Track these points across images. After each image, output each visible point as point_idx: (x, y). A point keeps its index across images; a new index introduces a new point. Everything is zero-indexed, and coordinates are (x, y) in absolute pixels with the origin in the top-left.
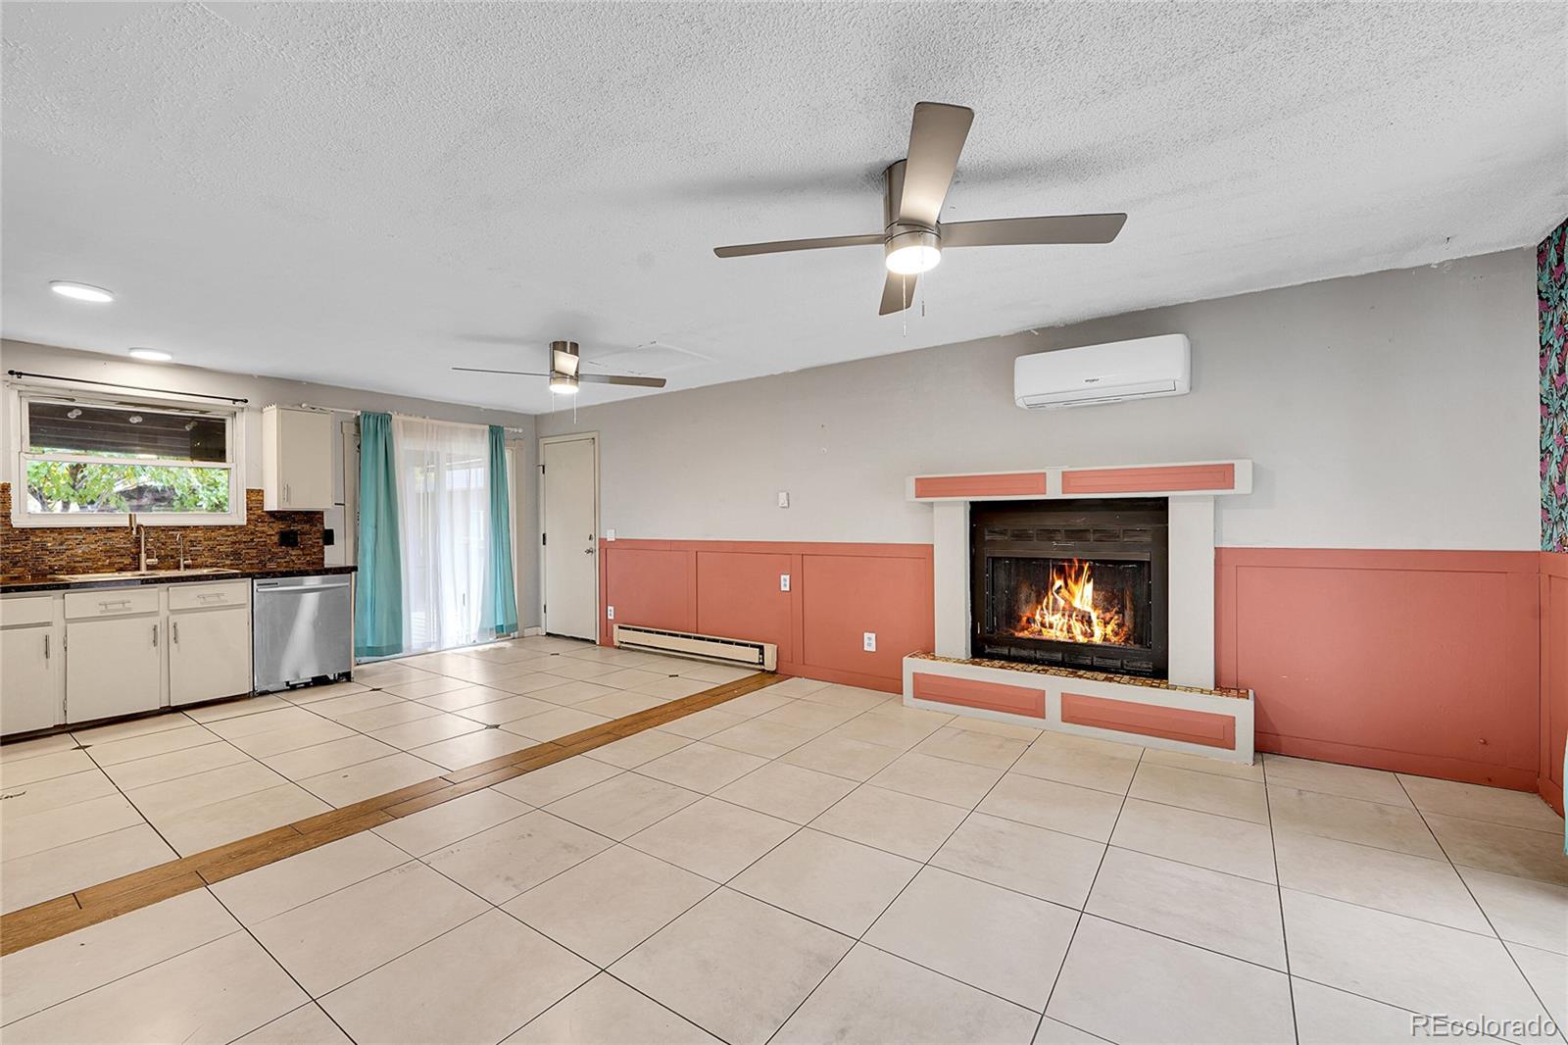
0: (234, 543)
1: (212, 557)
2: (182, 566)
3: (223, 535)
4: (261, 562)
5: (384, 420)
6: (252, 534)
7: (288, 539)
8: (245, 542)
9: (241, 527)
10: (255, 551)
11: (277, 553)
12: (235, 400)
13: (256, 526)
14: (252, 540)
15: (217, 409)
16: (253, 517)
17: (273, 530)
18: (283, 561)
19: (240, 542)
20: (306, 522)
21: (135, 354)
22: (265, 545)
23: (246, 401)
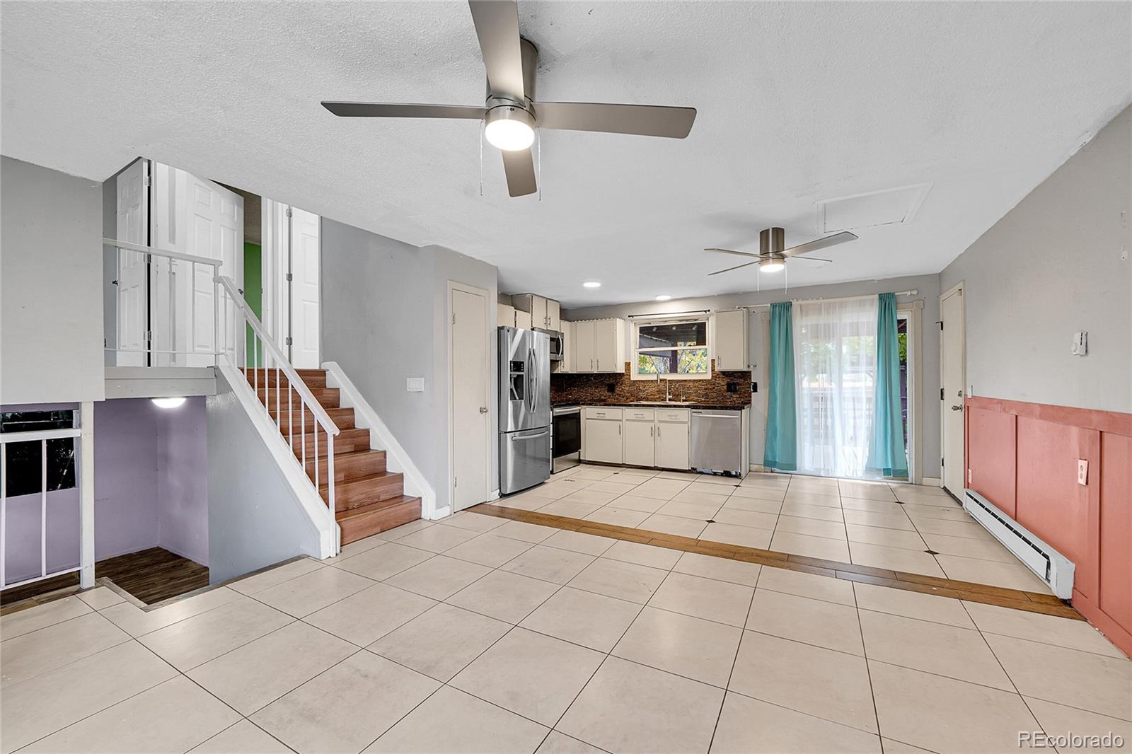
0: (705, 389)
1: (696, 396)
2: (681, 400)
3: (701, 385)
4: (718, 400)
5: (787, 306)
6: (714, 384)
7: (731, 388)
8: (710, 389)
9: (709, 380)
10: (715, 394)
11: (726, 396)
12: (705, 311)
13: (716, 380)
14: (714, 388)
15: (701, 318)
16: (714, 375)
17: (723, 383)
18: (728, 400)
19: (708, 389)
20: (741, 378)
21: (659, 298)
22: (720, 391)
23: (709, 311)
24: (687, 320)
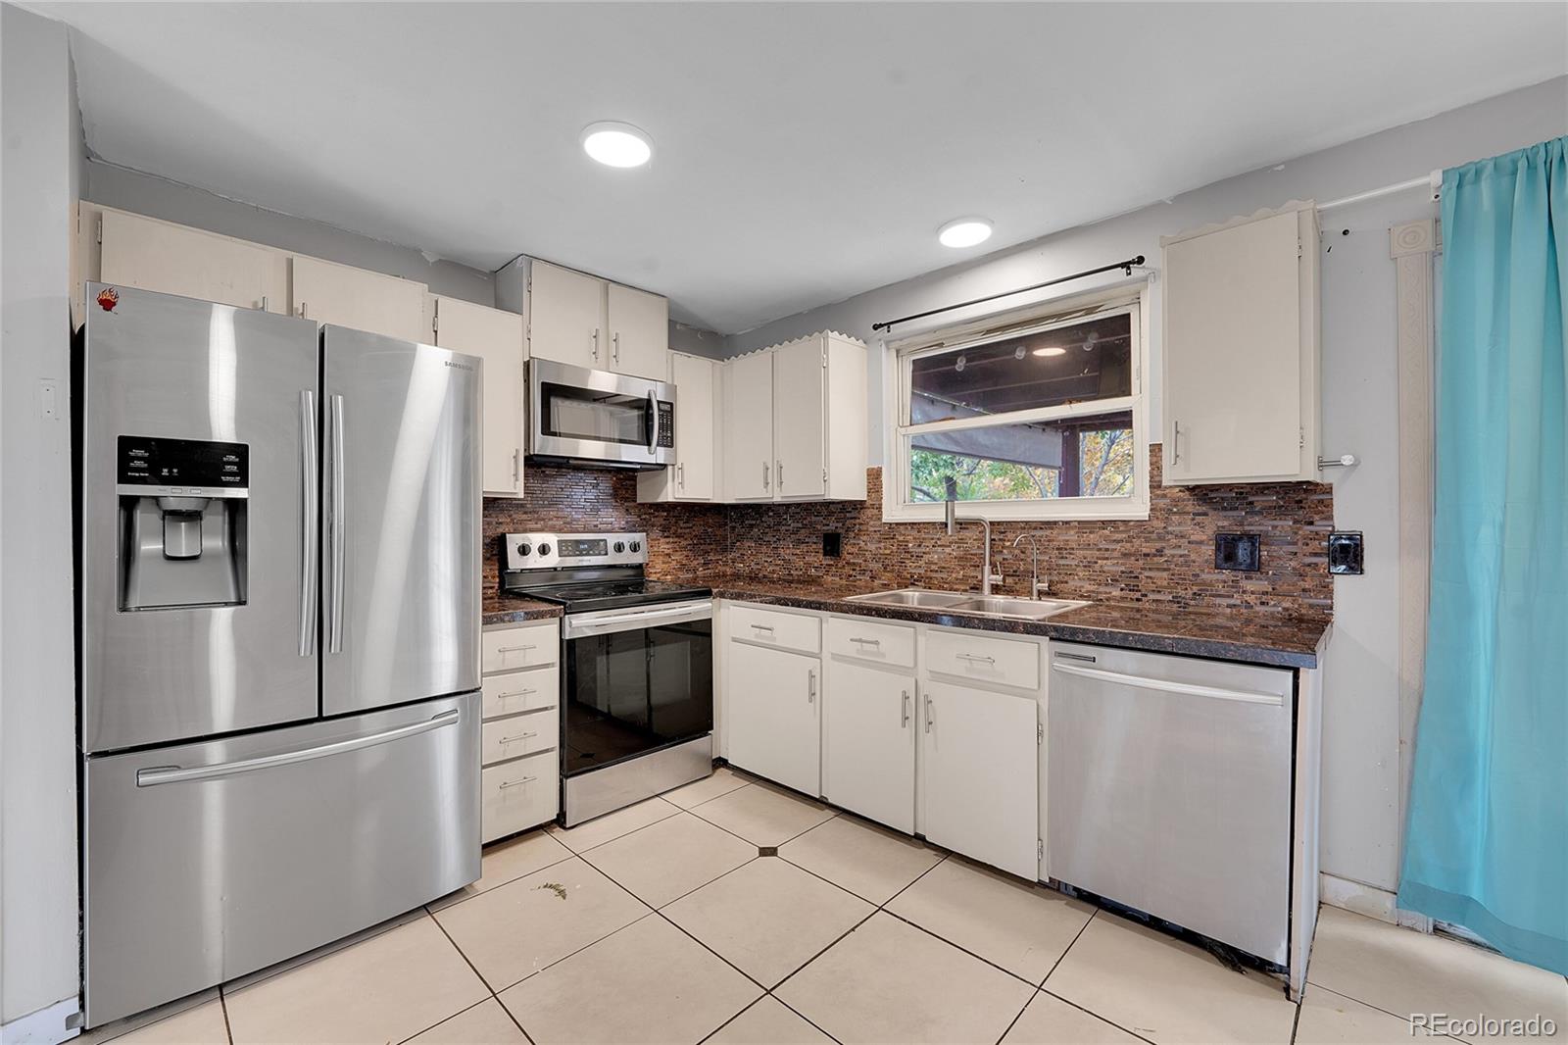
0: (1125, 555)
1: (1092, 580)
2: (1035, 592)
3: (1106, 539)
4: (1176, 600)
6: (1160, 538)
7: (1236, 553)
8: (1146, 555)
9: (1140, 523)
10: (1165, 574)
11: (1210, 583)
12: (1127, 269)
13: (1168, 520)
14: (1160, 552)
16: (1162, 503)
17: (1201, 533)
18: (1225, 602)
19: (1136, 555)
20: (1282, 510)
22: (1187, 564)
23: (1140, 262)
24: (1059, 316)
